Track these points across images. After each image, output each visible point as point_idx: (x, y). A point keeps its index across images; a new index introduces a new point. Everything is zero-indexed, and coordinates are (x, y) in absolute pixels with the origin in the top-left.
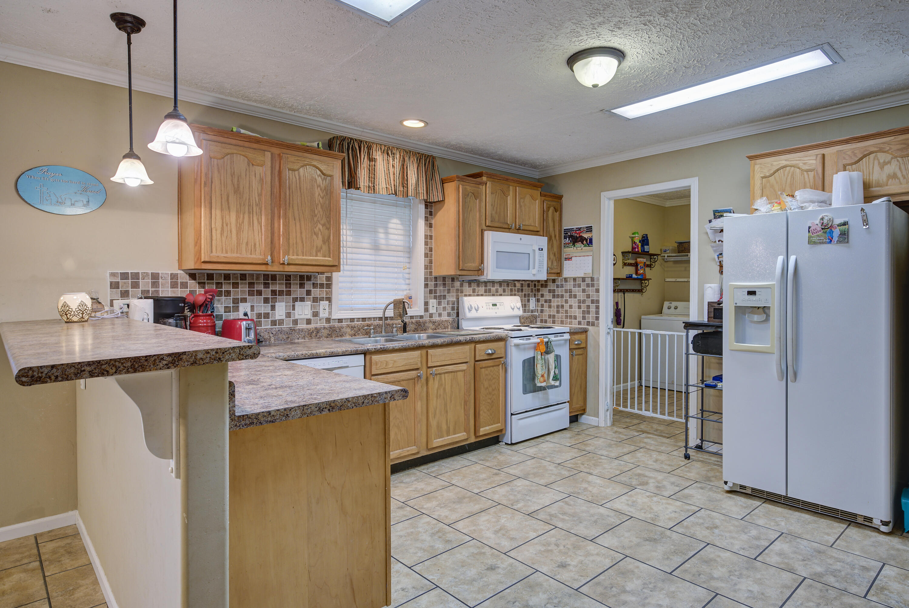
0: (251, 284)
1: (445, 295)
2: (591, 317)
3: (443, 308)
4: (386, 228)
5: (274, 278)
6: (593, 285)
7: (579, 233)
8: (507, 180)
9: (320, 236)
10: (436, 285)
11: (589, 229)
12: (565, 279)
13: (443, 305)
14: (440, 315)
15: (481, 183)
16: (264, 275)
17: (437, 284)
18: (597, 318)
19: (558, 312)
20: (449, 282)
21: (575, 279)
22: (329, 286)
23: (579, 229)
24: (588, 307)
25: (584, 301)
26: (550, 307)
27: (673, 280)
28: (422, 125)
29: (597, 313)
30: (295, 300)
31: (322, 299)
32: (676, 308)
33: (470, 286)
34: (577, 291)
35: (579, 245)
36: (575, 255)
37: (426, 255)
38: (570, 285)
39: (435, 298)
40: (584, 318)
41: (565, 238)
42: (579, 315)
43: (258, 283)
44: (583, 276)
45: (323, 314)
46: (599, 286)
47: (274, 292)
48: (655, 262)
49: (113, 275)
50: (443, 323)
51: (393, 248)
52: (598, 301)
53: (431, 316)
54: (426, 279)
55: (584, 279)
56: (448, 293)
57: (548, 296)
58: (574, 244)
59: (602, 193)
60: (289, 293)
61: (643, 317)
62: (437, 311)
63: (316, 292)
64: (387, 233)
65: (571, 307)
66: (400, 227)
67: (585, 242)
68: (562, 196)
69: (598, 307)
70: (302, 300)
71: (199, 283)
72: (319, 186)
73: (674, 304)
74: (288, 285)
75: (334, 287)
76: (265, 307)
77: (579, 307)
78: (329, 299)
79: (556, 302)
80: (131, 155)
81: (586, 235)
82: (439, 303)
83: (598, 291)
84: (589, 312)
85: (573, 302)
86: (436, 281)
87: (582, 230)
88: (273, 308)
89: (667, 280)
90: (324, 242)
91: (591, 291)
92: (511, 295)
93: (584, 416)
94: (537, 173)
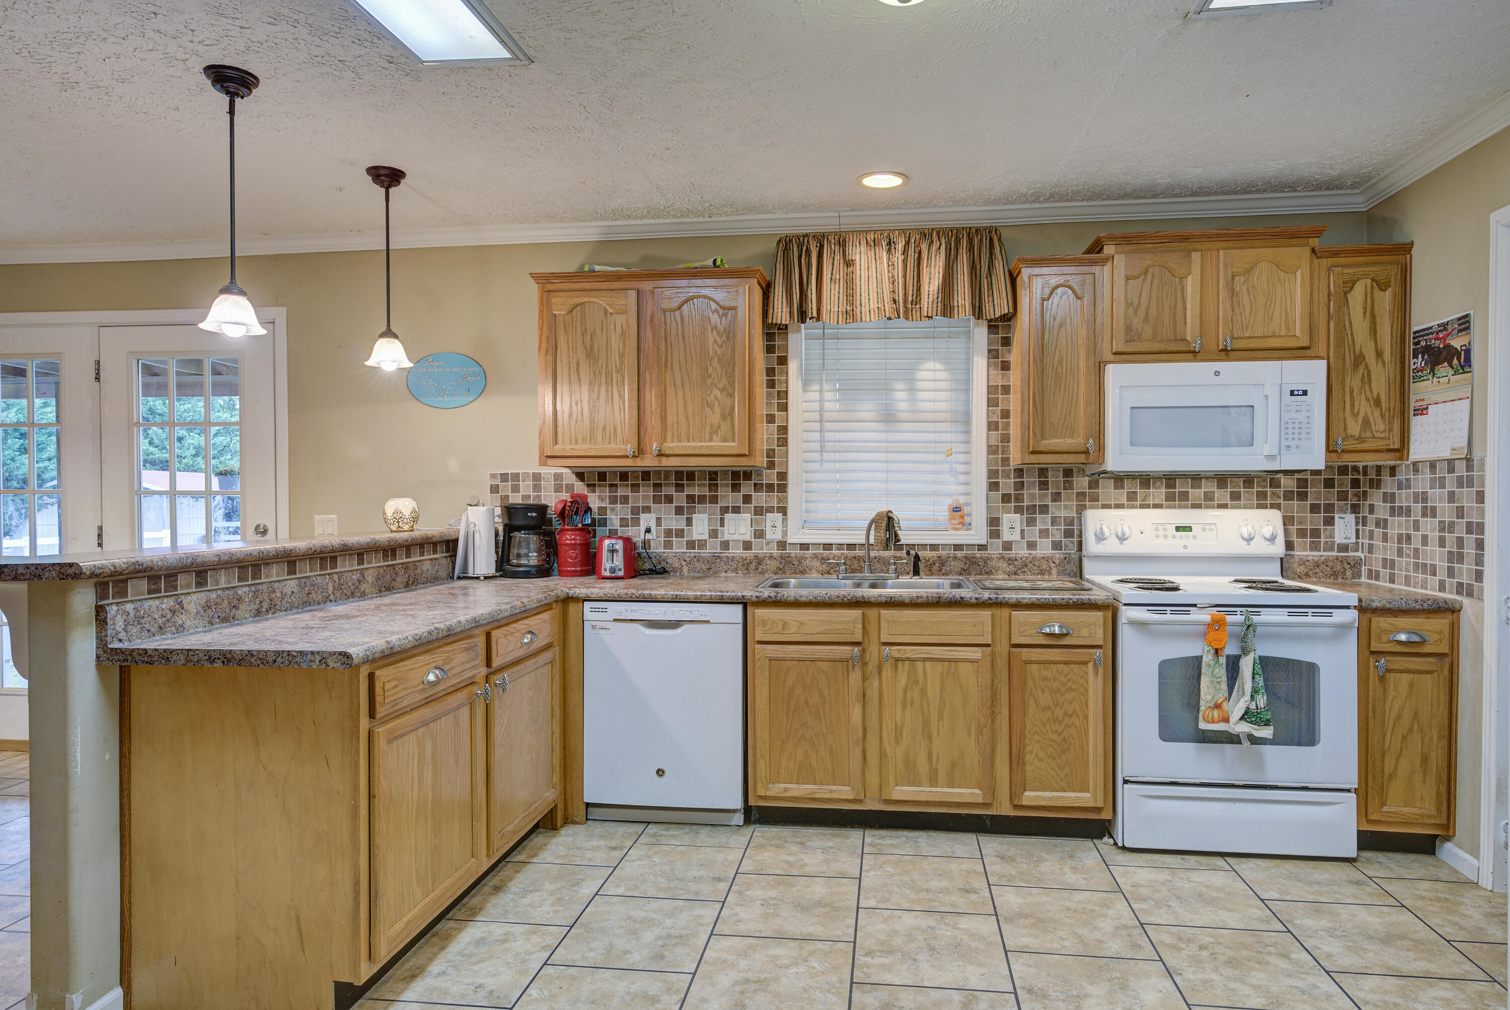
0: (657, 486)
1: (1047, 506)
2: (1466, 569)
3: (1041, 531)
4: (911, 381)
5: (691, 476)
6: (1470, 484)
7: (1444, 338)
8: (1185, 239)
9: (717, 409)
10: (1020, 486)
11: (1464, 324)
12: (1415, 464)
13: (1039, 526)
14: (1032, 545)
16: (677, 472)
17: (1022, 483)
18: (1479, 576)
19: (1400, 553)
20: (1055, 479)
21: (1433, 465)
22: (783, 488)
23: (1444, 326)
24: (1460, 542)
25: (1451, 527)
26: (1385, 538)
28: (896, 181)
29: (1479, 560)
30: (724, 510)
31: (770, 510)
33: (1120, 486)
34: (1438, 497)
35: (1443, 370)
36: (1434, 398)
37: (992, 426)
38: (1422, 482)
39: (1018, 510)
40: (1451, 572)
41: (1415, 356)
42: (1442, 565)
43: (667, 485)
44: (1447, 454)
45: (773, 534)
46: (1483, 485)
47: (691, 498)
49: (493, 476)
50: (1037, 563)
51: (926, 416)
52: (1481, 528)
53: (1008, 546)
54: (992, 473)
55: (1451, 464)
56: (1054, 500)
57: (1382, 512)
58: (1432, 370)
59: (1492, 215)
60: (714, 500)
62: (1023, 537)
63: (760, 498)
64: (912, 390)
65: (1425, 540)
66: (944, 375)
67: (1455, 361)
68: (1412, 244)
69: (1480, 545)
70: (737, 510)
71: (588, 485)
72: (715, 328)
74: (713, 487)
75: (791, 489)
76: (677, 520)
77: (1442, 543)
78: (783, 511)
79: (1397, 526)
81: (1457, 343)
82: (1031, 522)
83: (1480, 497)
84: (1461, 558)
85: (1429, 527)
86: (1021, 476)
87: (1450, 328)
88: (689, 522)
90: (723, 417)
91: (1466, 496)
92: (1260, 506)
93: (1448, 845)
94: (1360, 199)
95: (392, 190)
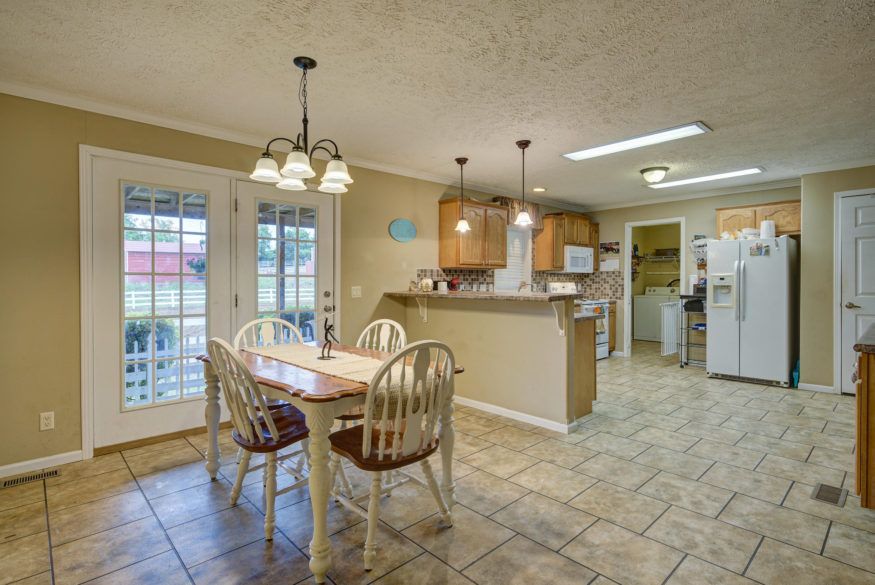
0: (464, 275)
1: (540, 281)
2: (618, 294)
4: (513, 244)
5: (472, 272)
6: (620, 276)
7: (610, 246)
8: (574, 216)
9: (500, 251)
10: (536, 276)
11: (617, 244)
12: (601, 272)
15: (562, 219)
16: (469, 270)
18: (623, 295)
19: (596, 292)
20: (541, 274)
21: (607, 273)
22: (493, 276)
23: (611, 243)
24: (617, 288)
25: (614, 285)
26: (591, 289)
27: (652, 273)
28: (544, 190)
29: (623, 292)
30: (480, 283)
31: (490, 283)
32: (654, 291)
33: (551, 277)
34: (609, 279)
35: (610, 253)
36: (608, 258)
37: (532, 259)
38: (604, 276)
39: (536, 283)
40: (614, 295)
41: (601, 248)
42: (611, 294)
43: (467, 275)
44: (613, 270)
45: (491, 290)
46: (623, 276)
47: (472, 279)
48: (641, 262)
49: (418, 270)
51: (516, 255)
52: (623, 285)
54: (532, 272)
55: (613, 273)
56: (542, 280)
57: (589, 282)
58: (607, 252)
59: (626, 223)
60: (478, 280)
61: (635, 296)
63: (488, 279)
64: (513, 247)
65: (605, 289)
66: (519, 243)
67: (614, 251)
68: (599, 224)
69: (623, 289)
70: (483, 283)
71: (446, 274)
73: (653, 288)
74: (477, 276)
75: (495, 277)
76: (469, 287)
77: (611, 289)
78: (493, 283)
79: (594, 286)
80: (462, 218)
81: (615, 247)
83: (623, 279)
84: (617, 292)
85: (607, 286)
86: (536, 273)
87: (612, 244)
88: (472, 287)
89: (648, 273)
90: (501, 253)
91: (619, 279)
93: (614, 352)
94: (582, 210)
95: (464, 165)
